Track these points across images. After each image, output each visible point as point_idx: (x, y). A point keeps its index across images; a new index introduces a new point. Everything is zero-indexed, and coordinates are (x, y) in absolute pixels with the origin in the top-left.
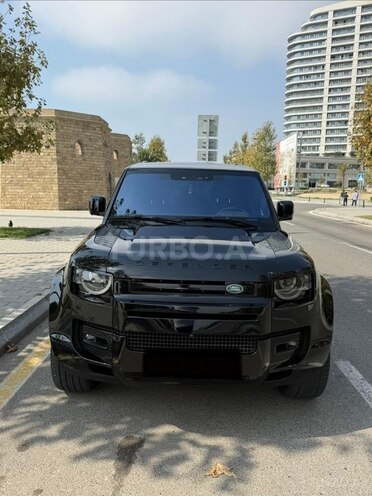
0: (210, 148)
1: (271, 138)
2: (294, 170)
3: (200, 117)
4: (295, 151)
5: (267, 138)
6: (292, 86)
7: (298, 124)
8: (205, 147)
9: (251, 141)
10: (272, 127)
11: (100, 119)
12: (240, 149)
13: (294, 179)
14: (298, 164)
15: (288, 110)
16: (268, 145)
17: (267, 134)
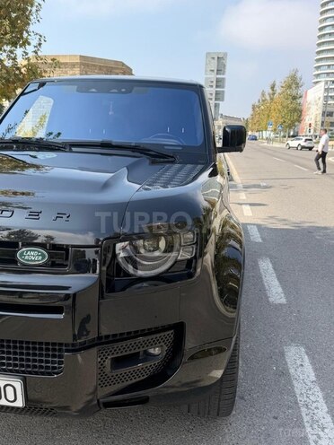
0: (217, 86)
1: (298, 86)
2: (320, 118)
3: (208, 54)
4: (322, 99)
5: (294, 86)
6: (324, 35)
7: (328, 74)
8: (212, 86)
9: (278, 90)
10: (299, 75)
11: (123, 64)
12: (268, 98)
13: (319, 127)
14: (324, 113)
15: (318, 60)
16: (294, 93)
17: (294, 82)
